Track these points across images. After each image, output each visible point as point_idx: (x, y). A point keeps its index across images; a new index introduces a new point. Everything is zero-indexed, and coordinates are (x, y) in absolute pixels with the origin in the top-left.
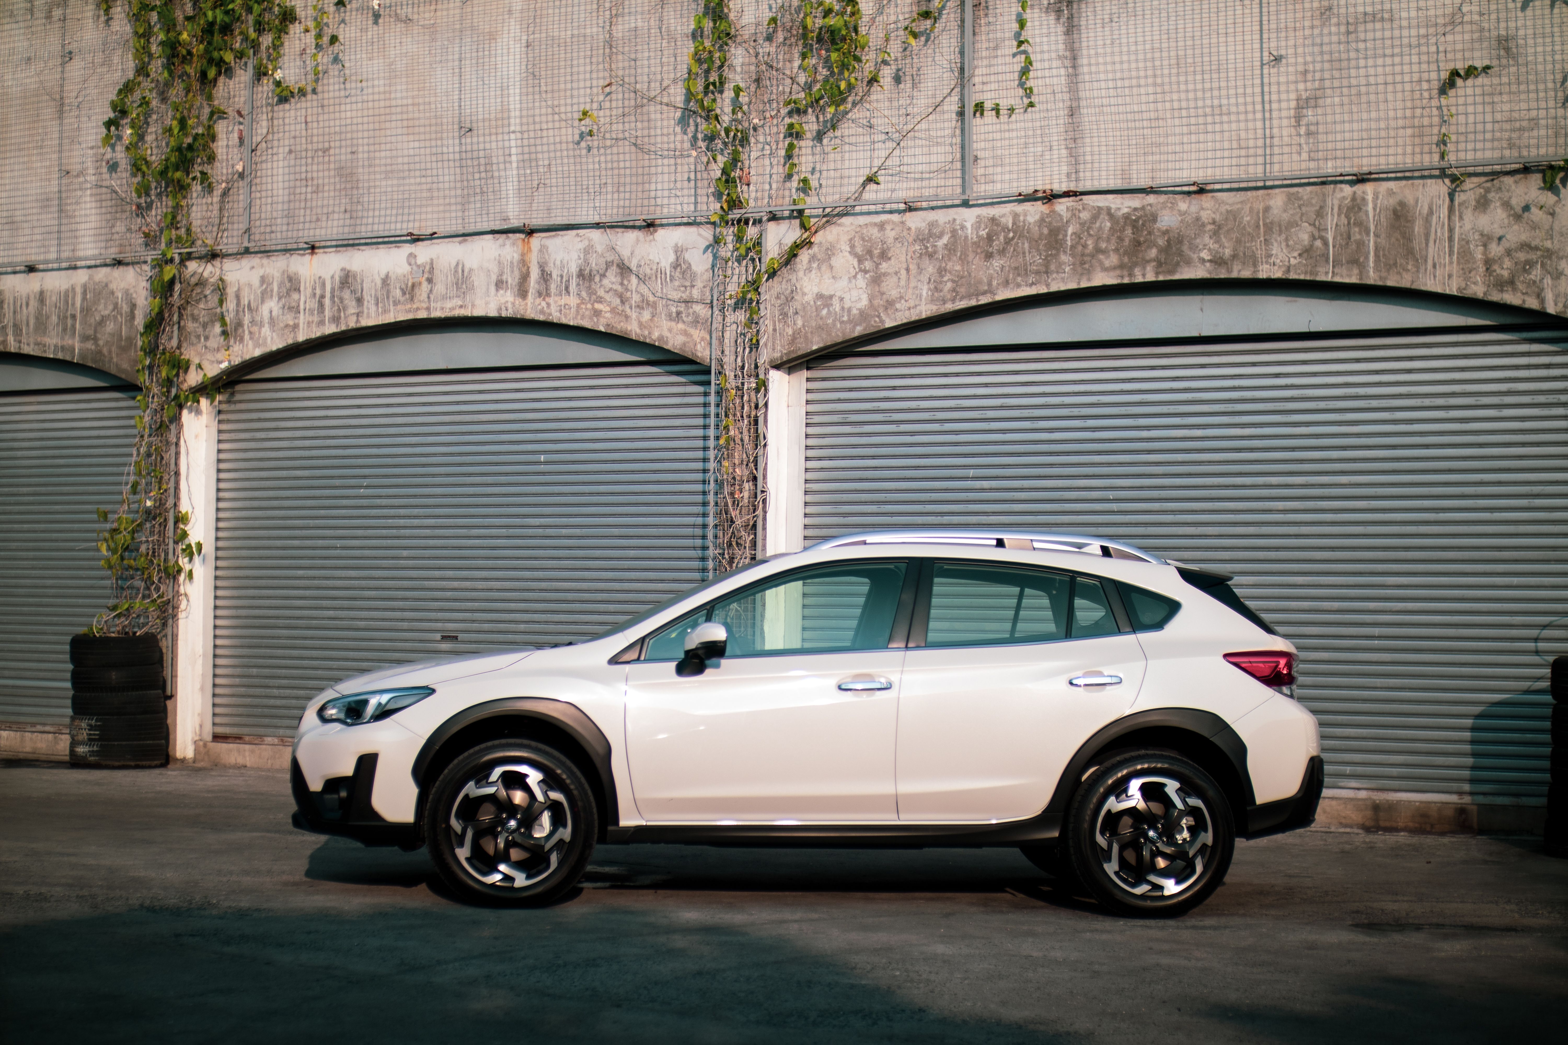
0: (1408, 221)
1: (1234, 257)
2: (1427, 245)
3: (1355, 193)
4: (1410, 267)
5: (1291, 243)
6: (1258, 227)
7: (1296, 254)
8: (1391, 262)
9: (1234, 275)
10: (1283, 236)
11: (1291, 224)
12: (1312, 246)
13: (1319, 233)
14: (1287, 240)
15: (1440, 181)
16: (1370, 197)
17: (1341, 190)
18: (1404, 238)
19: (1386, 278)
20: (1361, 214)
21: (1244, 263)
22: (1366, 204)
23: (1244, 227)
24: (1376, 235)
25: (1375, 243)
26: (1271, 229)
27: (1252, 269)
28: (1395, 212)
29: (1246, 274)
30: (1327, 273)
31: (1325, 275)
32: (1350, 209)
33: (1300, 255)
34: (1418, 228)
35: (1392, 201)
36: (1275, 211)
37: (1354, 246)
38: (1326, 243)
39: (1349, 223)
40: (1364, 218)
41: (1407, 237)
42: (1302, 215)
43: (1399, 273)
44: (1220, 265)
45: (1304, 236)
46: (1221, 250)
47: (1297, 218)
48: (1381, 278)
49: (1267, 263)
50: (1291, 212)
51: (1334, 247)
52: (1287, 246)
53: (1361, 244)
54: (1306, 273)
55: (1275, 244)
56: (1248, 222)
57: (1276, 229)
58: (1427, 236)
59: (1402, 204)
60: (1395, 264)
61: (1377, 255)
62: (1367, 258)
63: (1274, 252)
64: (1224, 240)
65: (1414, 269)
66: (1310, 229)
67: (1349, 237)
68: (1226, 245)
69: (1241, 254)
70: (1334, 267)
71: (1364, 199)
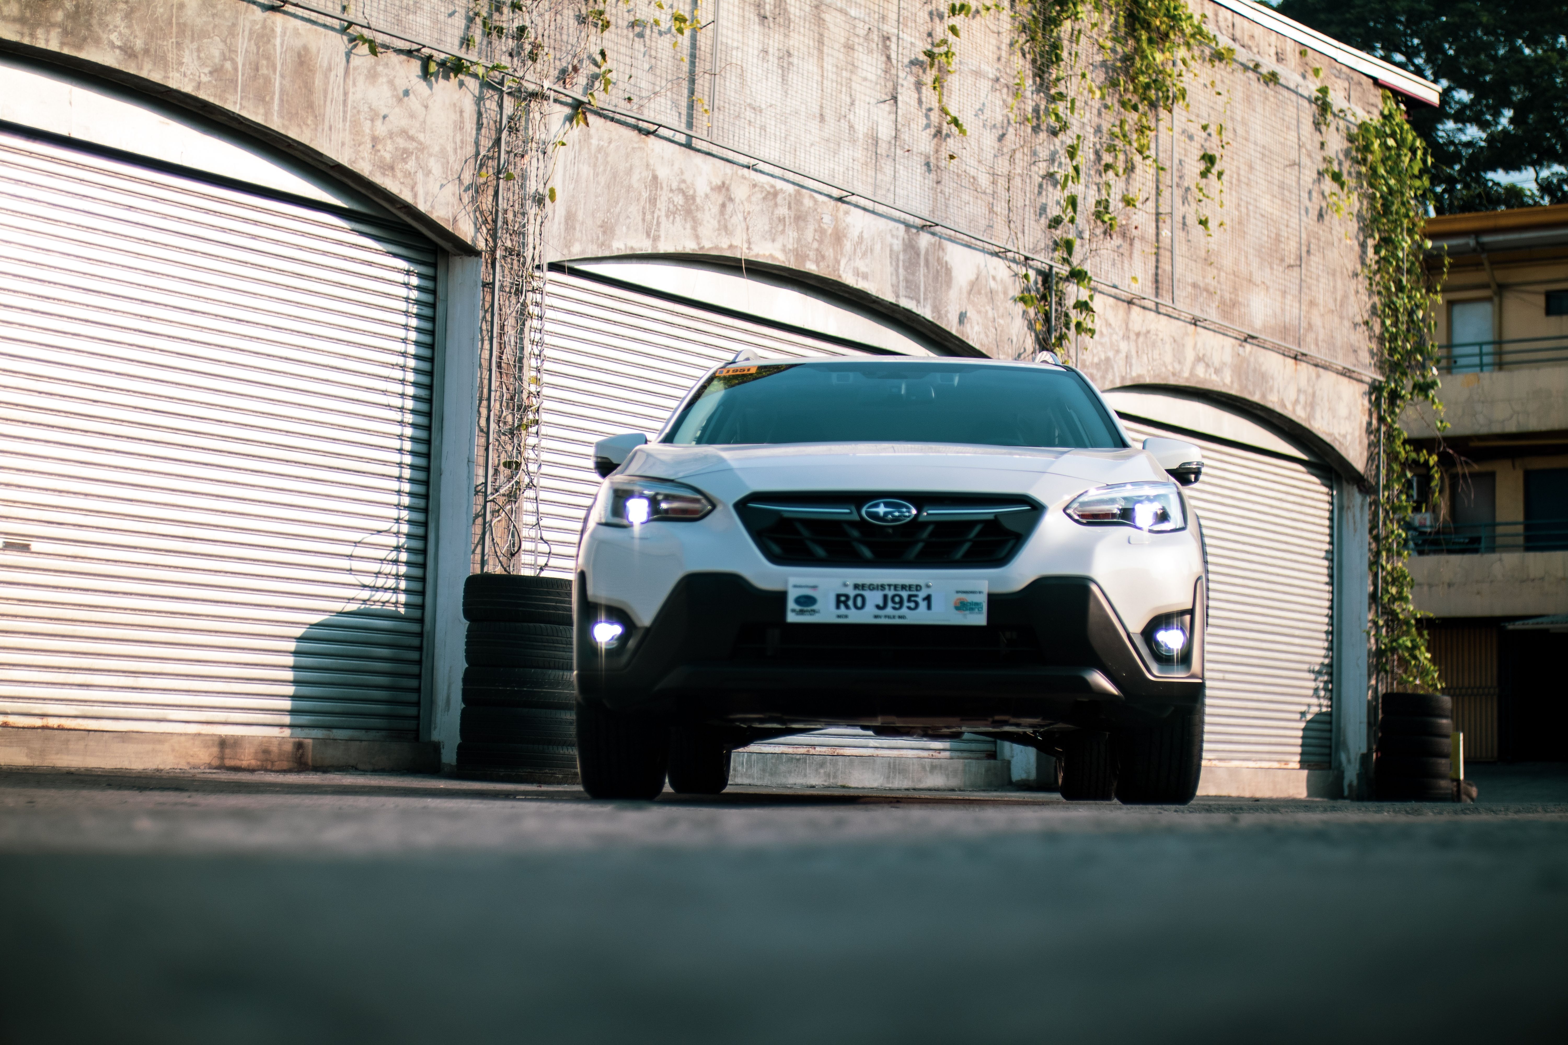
0: (310, 70)
1: (146, 51)
2: (325, 101)
3: (265, 20)
4: (309, 122)
5: (202, 55)
6: (170, 23)
7: (207, 70)
8: (294, 111)
9: (144, 74)
10: (195, 45)
11: (204, 34)
12: (222, 66)
13: (229, 54)
14: (198, 50)
15: (339, 36)
16: (278, 30)
17: (253, 13)
18: (306, 87)
19: (287, 128)
20: (270, 46)
21: (155, 64)
22: (275, 37)
23: (157, 19)
24: (282, 76)
25: (281, 84)
26: (184, 32)
27: (163, 73)
28: (299, 55)
29: (156, 77)
30: (235, 103)
31: (234, 104)
32: (261, 36)
33: (211, 73)
34: (318, 82)
35: (298, 43)
36: (190, 12)
37: (261, 81)
38: (236, 69)
39: (258, 53)
40: (272, 52)
41: (308, 88)
42: (215, 26)
43: (299, 126)
44: (130, 56)
45: (215, 49)
46: (132, 38)
47: (210, 27)
48: (283, 125)
49: (178, 70)
50: (204, 19)
51: (243, 75)
52: (199, 58)
53: (268, 81)
54: (215, 96)
55: (187, 52)
56: (162, 15)
57: (188, 33)
58: (325, 92)
59: (305, 48)
60: (297, 113)
61: (281, 100)
62: (272, 98)
63: (185, 60)
64: (136, 27)
65: (313, 126)
66: (221, 46)
67: (257, 69)
68: (138, 33)
69: (152, 51)
70: (242, 98)
71: (273, 30)
